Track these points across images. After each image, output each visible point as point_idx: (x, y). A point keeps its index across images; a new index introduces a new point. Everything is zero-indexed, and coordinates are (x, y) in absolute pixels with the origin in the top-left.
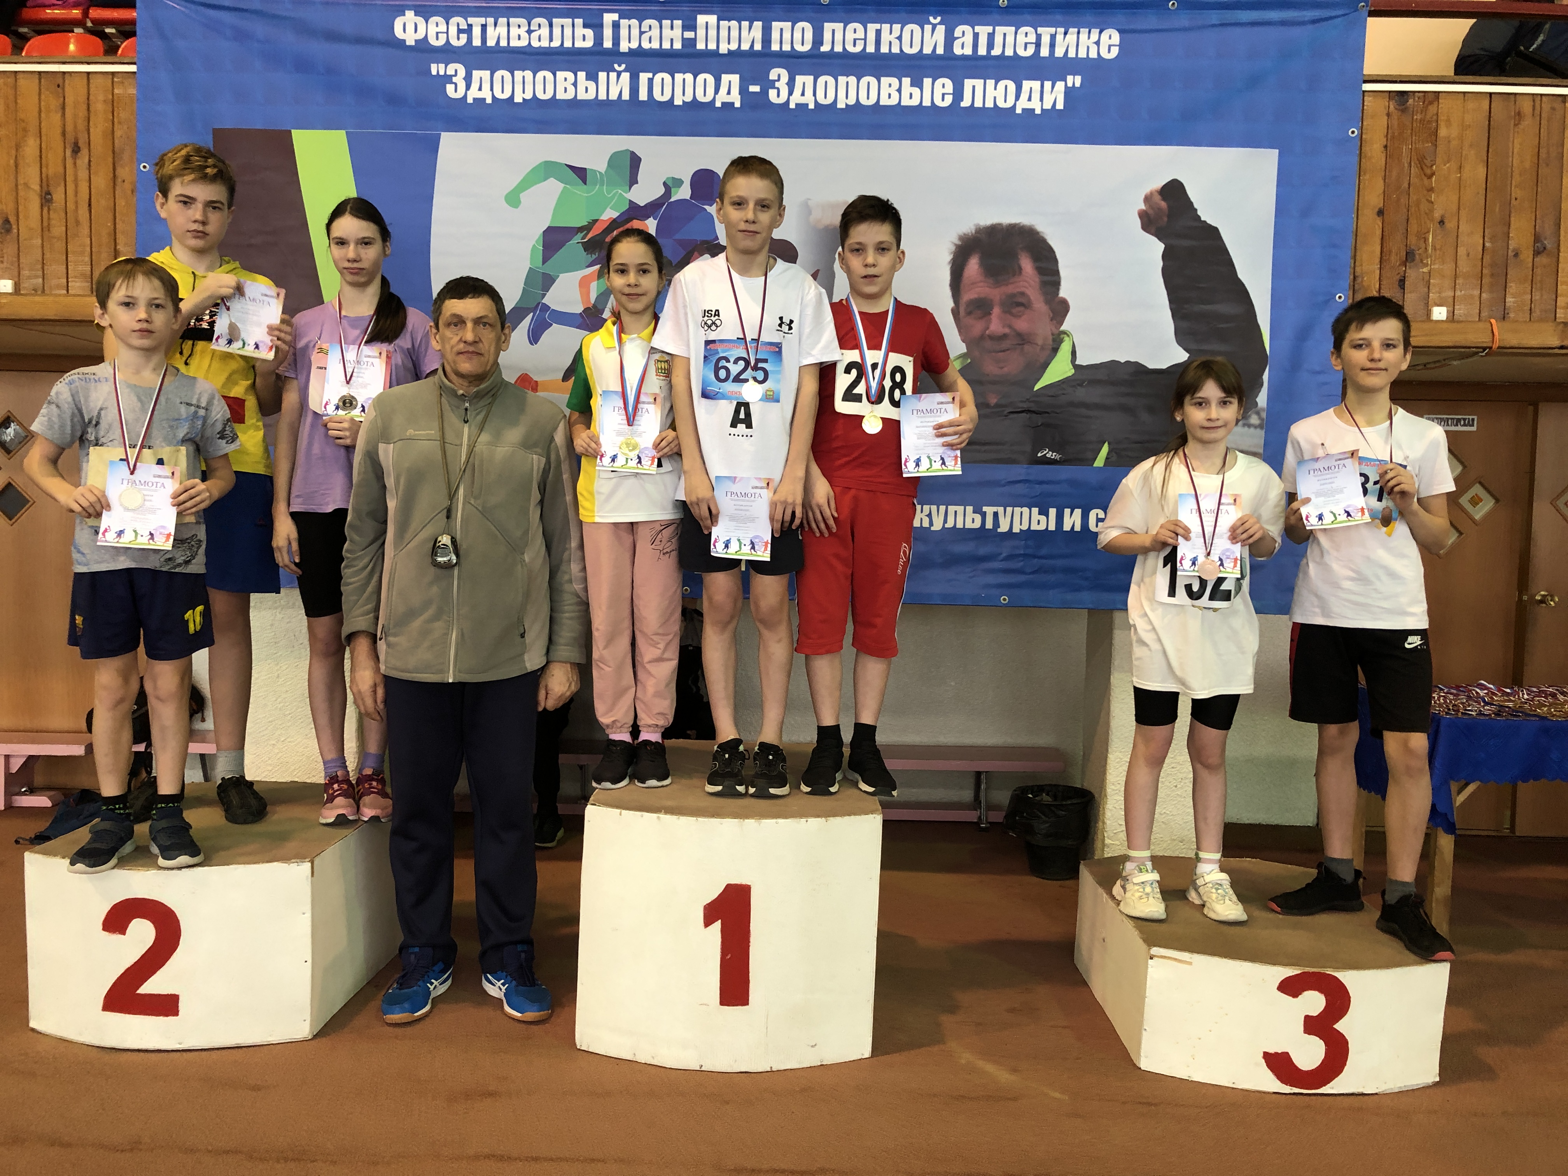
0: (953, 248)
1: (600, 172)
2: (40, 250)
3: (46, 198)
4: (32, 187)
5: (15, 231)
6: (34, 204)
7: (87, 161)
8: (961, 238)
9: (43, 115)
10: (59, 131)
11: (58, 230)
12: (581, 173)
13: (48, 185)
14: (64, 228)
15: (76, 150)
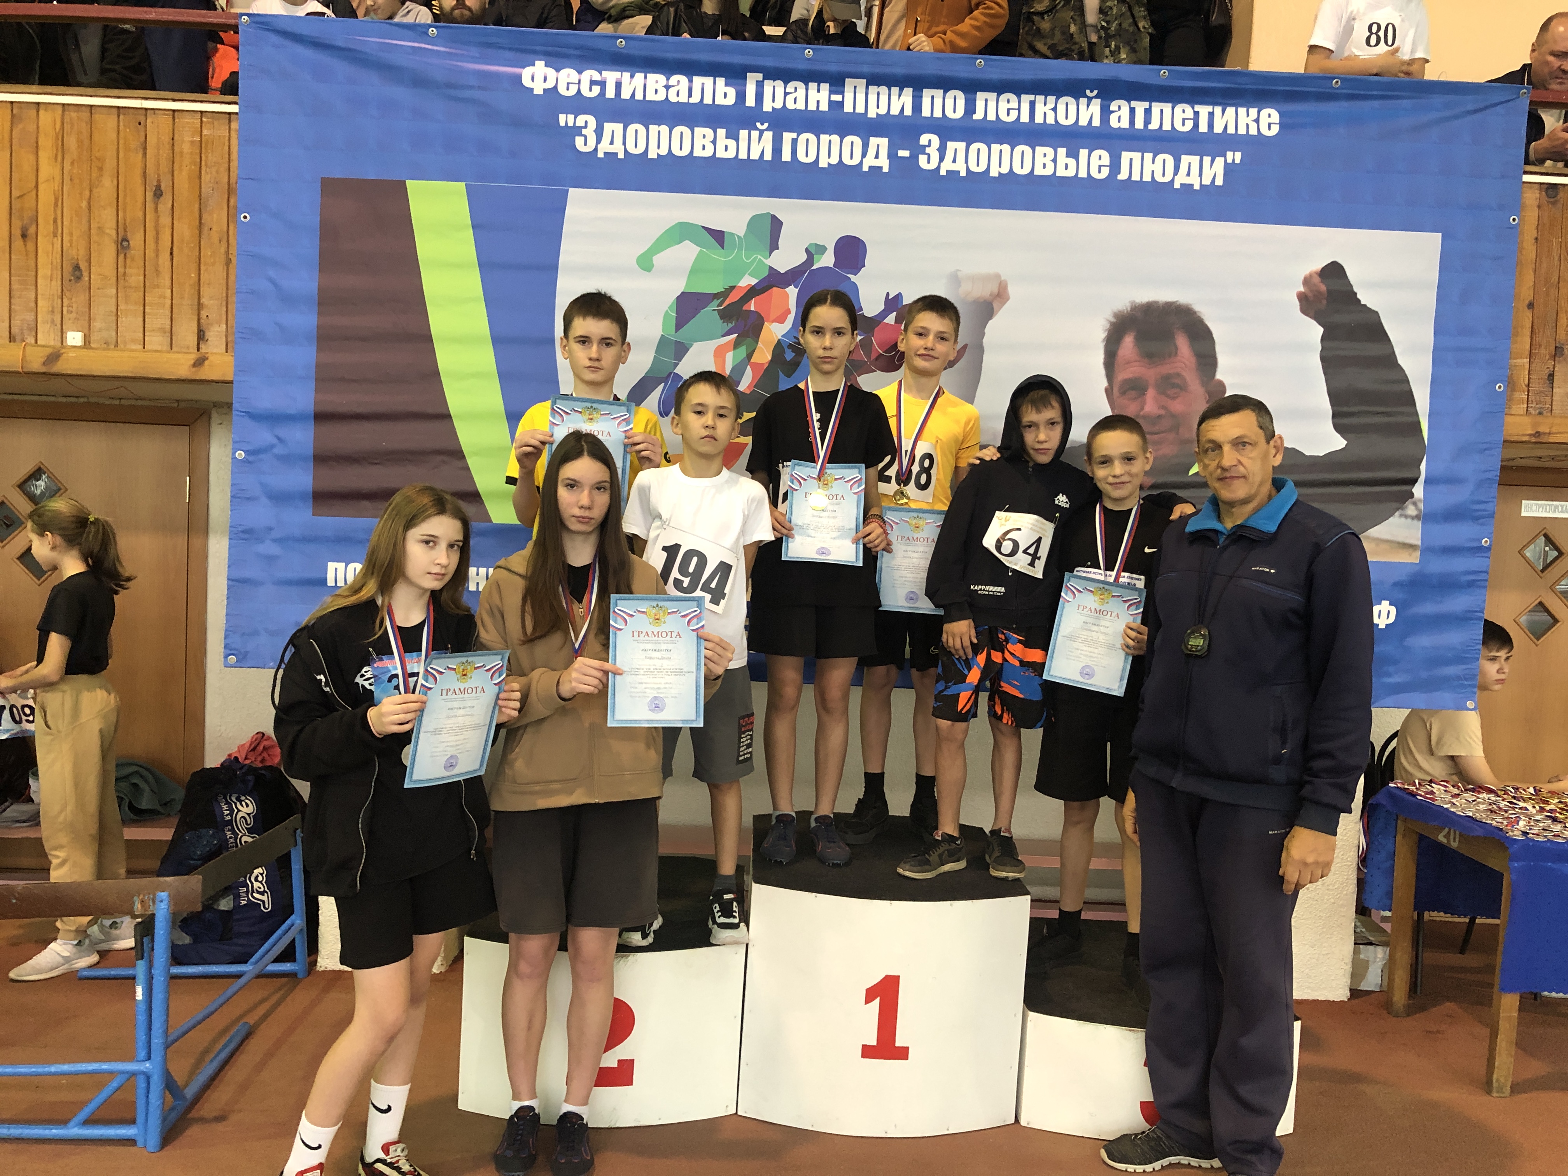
0: (1108, 326)
1: (738, 237)
2: (114, 300)
3: (123, 244)
4: (108, 231)
5: (87, 279)
6: (110, 250)
7: (170, 205)
8: (1117, 315)
9: (121, 155)
10: (138, 171)
11: (135, 278)
12: (719, 236)
13: (125, 230)
14: (142, 278)
15: (158, 193)
